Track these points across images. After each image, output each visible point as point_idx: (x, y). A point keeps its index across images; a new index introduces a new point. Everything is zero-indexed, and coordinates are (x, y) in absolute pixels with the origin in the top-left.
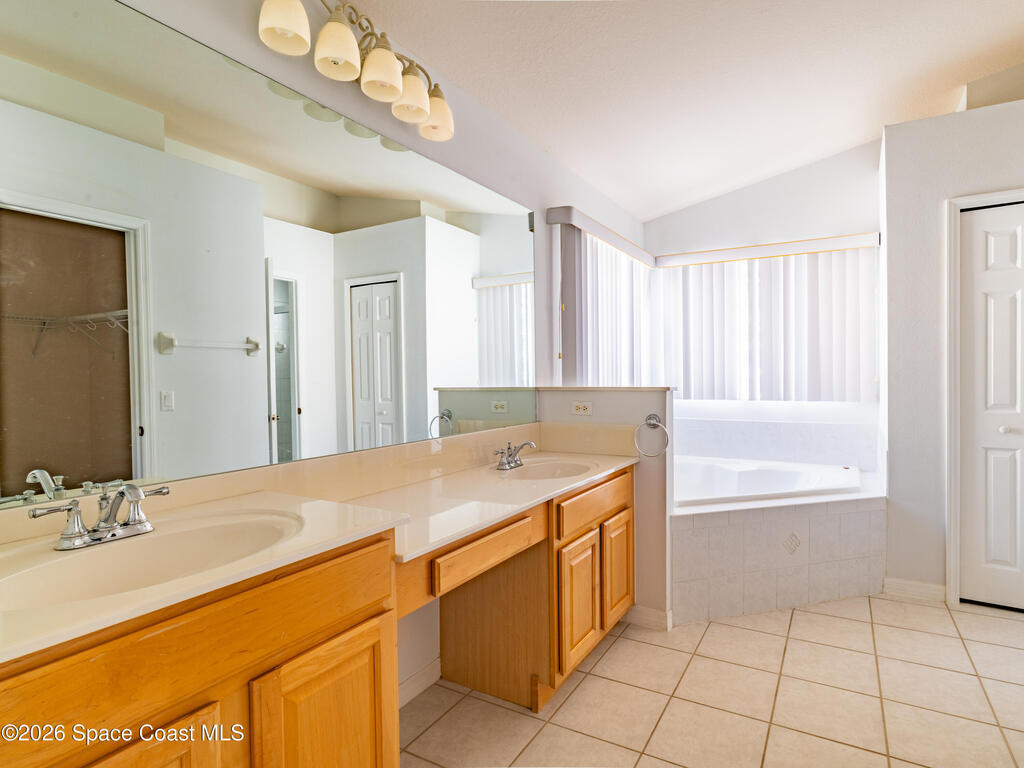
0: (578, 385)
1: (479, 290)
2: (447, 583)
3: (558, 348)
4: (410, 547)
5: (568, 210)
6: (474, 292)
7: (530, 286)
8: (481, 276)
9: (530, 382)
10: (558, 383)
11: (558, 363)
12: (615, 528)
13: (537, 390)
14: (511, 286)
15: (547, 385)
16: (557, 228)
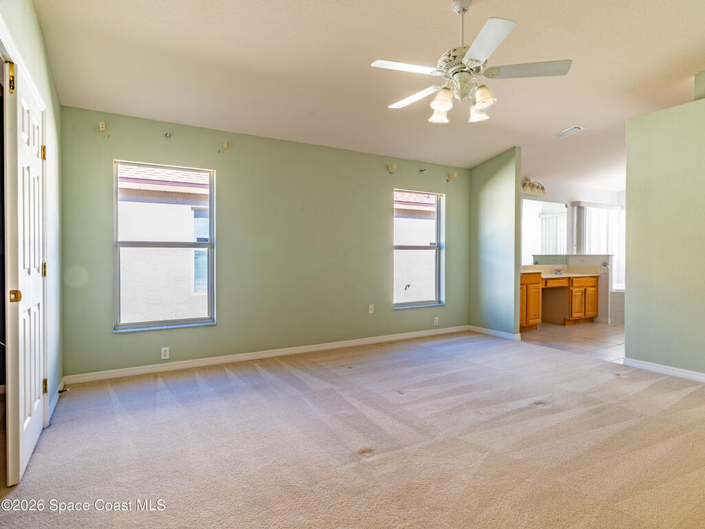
0: (582, 254)
1: (542, 219)
2: (549, 285)
3: (575, 243)
4: (544, 276)
5: (579, 202)
6: (540, 219)
7: (566, 217)
8: (543, 213)
9: (565, 254)
10: (575, 253)
11: (575, 248)
12: (590, 290)
13: (567, 255)
14: (556, 217)
15: (571, 254)
16: (576, 208)
